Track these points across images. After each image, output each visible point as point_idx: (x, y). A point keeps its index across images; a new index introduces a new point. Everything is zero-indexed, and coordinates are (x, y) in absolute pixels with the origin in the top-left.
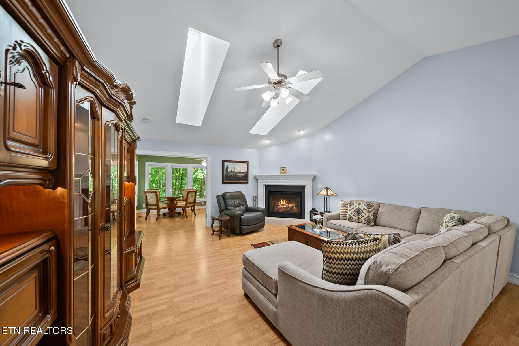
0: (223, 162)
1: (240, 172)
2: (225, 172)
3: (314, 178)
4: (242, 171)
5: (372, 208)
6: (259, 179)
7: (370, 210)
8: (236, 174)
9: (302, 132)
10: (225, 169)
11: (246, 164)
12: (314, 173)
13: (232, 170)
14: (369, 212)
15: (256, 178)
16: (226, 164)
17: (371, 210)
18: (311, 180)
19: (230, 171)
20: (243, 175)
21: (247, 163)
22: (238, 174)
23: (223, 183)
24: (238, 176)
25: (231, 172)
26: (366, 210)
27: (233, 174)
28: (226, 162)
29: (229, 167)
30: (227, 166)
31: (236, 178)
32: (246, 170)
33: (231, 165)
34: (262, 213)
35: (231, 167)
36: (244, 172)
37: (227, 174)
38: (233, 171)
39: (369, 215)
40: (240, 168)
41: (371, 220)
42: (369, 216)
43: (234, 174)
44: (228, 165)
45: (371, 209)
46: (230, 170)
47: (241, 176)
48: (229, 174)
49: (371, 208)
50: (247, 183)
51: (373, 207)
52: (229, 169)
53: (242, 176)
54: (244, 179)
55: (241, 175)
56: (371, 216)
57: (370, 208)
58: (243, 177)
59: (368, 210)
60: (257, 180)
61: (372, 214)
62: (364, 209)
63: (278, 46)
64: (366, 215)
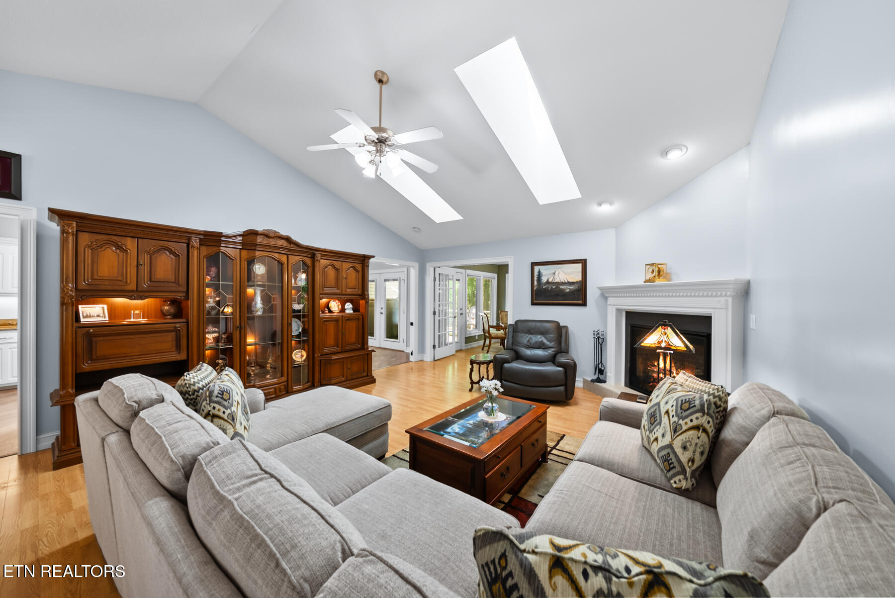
0: (534, 264)
2: (536, 283)
3: (744, 292)
4: (571, 281)
5: (693, 417)
6: (609, 297)
7: (681, 422)
8: (557, 287)
9: (675, 156)
10: (536, 278)
11: (580, 265)
13: (548, 280)
14: (675, 431)
15: (605, 294)
16: (536, 269)
17: (685, 424)
18: (730, 300)
19: (544, 282)
20: (572, 287)
21: (584, 262)
22: (561, 287)
23: (533, 304)
24: (562, 290)
25: (548, 282)
26: (669, 417)
27: (551, 288)
28: (536, 265)
29: (543, 274)
30: (539, 272)
31: (558, 295)
32: (579, 278)
33: (547, 269)
35: (548, 274)
36: (575, 281)
37: (540, 287)
38: (550, 280)
39: (673, 440)
40: (565, 274)
41: (676, 464)
42: (670, 446)
43: (554, 287)
44: (541, 271)
45: (688, 420)
46: (544, 279)
47: (568, 290)
48: (544, 287)
49: (687, 417)
50: (584, 304)
51: (698, 415)
52: (542, 278)
53: (569, 292)
54: (577, 296)
55: (567, 289)
56: (679, 451)
57: (685, 414)
58: (572, 292)
59: (675, 419)
60: (606, 298)
61: (688, 444)
62: (667, 412)
63: (380, 81)
64: (663, 435)
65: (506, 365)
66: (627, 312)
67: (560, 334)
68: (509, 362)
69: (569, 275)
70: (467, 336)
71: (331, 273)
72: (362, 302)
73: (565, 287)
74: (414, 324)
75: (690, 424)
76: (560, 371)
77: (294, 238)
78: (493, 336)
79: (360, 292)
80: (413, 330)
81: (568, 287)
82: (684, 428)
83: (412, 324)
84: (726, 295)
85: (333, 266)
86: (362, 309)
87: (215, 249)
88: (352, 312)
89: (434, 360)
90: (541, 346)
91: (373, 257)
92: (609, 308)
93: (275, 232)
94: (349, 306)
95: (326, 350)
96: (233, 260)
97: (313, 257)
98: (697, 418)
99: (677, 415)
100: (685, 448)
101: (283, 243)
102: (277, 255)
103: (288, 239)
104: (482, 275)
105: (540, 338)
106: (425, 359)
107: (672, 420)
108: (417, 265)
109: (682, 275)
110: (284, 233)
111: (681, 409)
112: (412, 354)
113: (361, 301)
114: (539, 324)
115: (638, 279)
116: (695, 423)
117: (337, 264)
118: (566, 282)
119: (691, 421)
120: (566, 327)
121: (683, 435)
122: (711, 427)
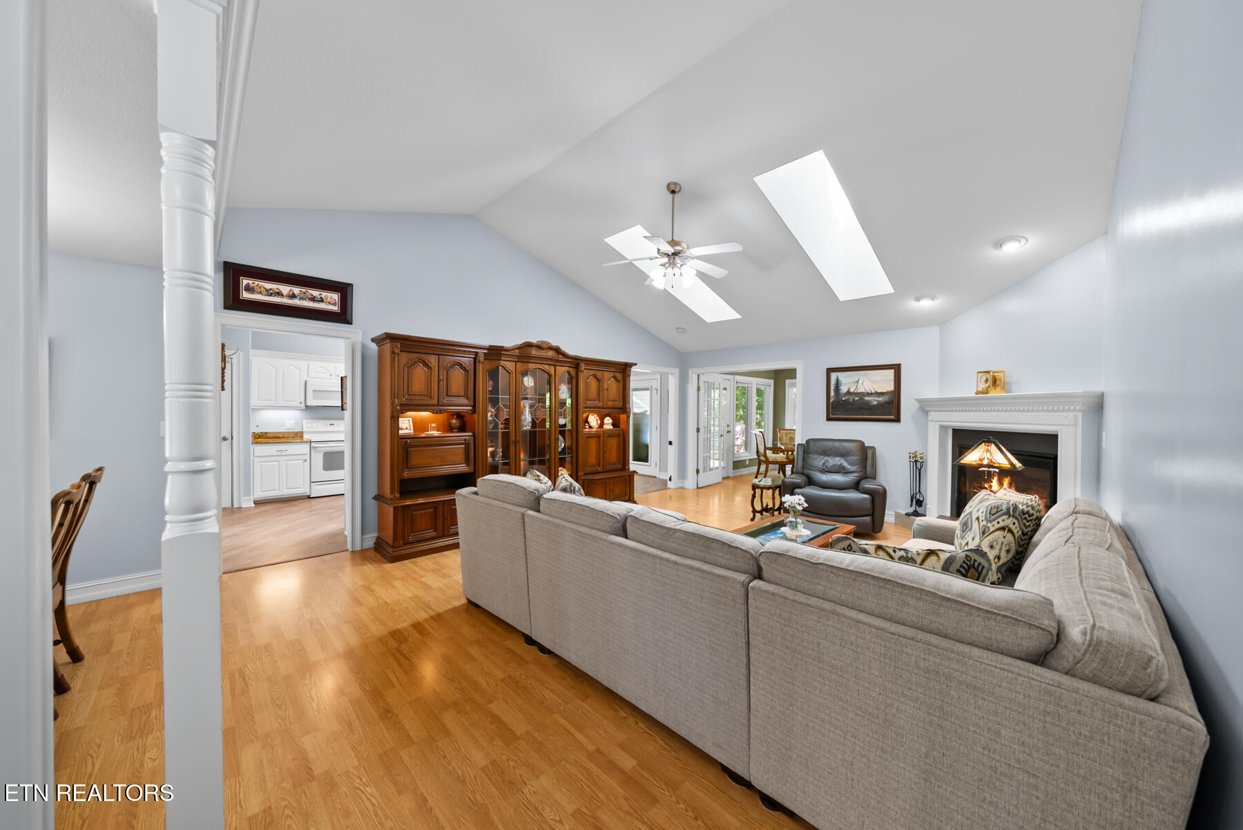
0: (829, 371)
1: (872, 394)
2: (832, 394)
4: (879, 391)
5: (1000, 520)
6: (930, 411)
7: (989, 525)
8: (861, 399)
9: (1011, 249)
10: (832, 388)
11: (892, 372)
13: (849, 389)
14: (984, 533)
15: (925, 407)
16: (834, 376)
17: (992, 526)
19: (844, 392)
20: (881, 399)
21: (897, 368)
22: (866, 398)
23: (829, 419)
24: (868, 402)
25: (848, 393)
26: (979, 522)
27: (853, 399)
28: (833, 372)
29: (842, 382)
30: (837, 380)
31: (861, 408)
32: (890, 387)
33: (848, 377)
35: (848, 383)
36: (885, 391)
37: (838, 398)
38: (852, 390)
39: (981, 541)
40: (872, 382)
43: (857, 399)
44: (840, 379)
45: (995, 523)
46: (844, 389)
47: (876, 403)
48: (843, 399)
49: (994, 520)
50: (898, 420)
51: (1005, 517)
52: (841, 388)
53: (878, 405)
54: (889, 409)
55: (874, 401)
56: (986, 550)
57: (993, 517)
58: (881, 405)
59: (985, 523)
60: (927, 413)
61: (995, 543)
62: (978, 518)
63: (673, 192)
64: (973, 539)
66: (954, 430)
67: (865, 456)
68: (801, 487)
69: (877, 383)
70: (735, 460)
71: (593, 384)
72: (623, 417)
73: (872, 398)
74: (673, 443)
75: (997, 526)
76: (865, 499)
77: (564, 348)
78: (770, 460)
79: (620, 405)
80: (672, 451)
81: (876, 399)
82: (992, 530)
83: (670, 443)
84: (1075, 410)
85: (595, 376)
86: (622, 425)
87: (497, 362)
88: (612, 427)
89: (698, 488)
90: (840, 470)
91: (636, 364)
92: (931, 424)
93: (547, 343)
94: (608, 420)
95: (588, 469)
96: (510, 373)
97: (577, 367)
98: (1003, 520)
99: (986, 519)
100: (992, 547)
101: (551, 354)
102: (546, 367)
103: (557, 350)
104: (755, 382)
105: (838, 461)
106: (686, 486)
107: (982, 524)
108: (677, 371)
109: (1026, 386)
110: (554, 343)
111: (990, 514)
112: (670, 479)
113: (621, 416)
114: (837, 444)
115: (968, 388)
116: (1002, 524)
117: (599, 374)
118: (873, 392)
119: (998, 523)
120: (873, 448)
121: (990, 536)
122: (1016, 528)
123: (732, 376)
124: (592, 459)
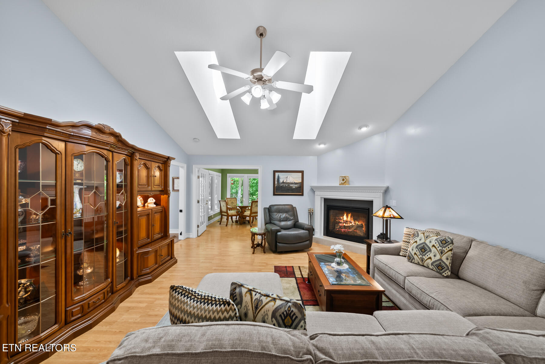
0: (275, 172)
1: (293, 183)
2: (276, 183)
3: (387, 191)
4: (296, 182)
5: (449, 246)
6: (316, 191)
7: (444, 249)
8: (288, 185)
9: (364, 129)
10: (276, 180)
11: (300, 174)
12: (386, 185)
13: (283, 181)
14: (442, 253)
15: (313, 190)
16: (277, 174)
17: (446, 249)
18: (381, 194)
19: (282, 182)
20: (296, 186)
21: (302, 172)
22: (291, 185)
23: (274, 195)
24: (291, 187)
25: (283, 182)
26: (436, 248)
27: (285, 185)
28: (276, 172)
29: (280, 178)
30: (278, 176)
31: (289, 190)
32: (300, 181)
33: (283, 175)
34: (307, 231)
35: (284, 178)
36: (298, 182)
37: (279, 185)
38: (285, 181)
39: (442, 257)
40: (293, 178)
41: (445, 266)
42: (440, 260)
43: (287, 185)
44: (280, 176)
45: (447, 248)
46: (281, 181)
47: (295, 187)
48: (281, 185)
49: (446, 246)
50: (302, 195)
51: (451, 245)
52: (280, 180)
54: (299, 190)
55: (294, 186)
56: (445, 261)
57: (445, 245)
58: (296, 188)
59: (440, 248)
60: (314, 192)
61: (449, 257)
62: (434, 246)
63: (261, 35)
64: (435, 256)
65: (279, 233)
66: (324, 199)
67: (292, 211)
68: (280, 232)
69: (294, 179)
71: (144, 170)
73: (293, 185)
74: (183, 211)
75: (448, 249)
76: (306, 232)
77: (124, 137)
79: (162, 188)
80: (182, 216)
81: (295, 185)
82: (446, 251)
83: (181, 211)
84: (380, 192)
85: (145, 165)
86: (163, 203)
88: (154, 206)
89: (198, 236)
90: (286, 219)
91: (174, 159)
92: (316, 197)
93: (109, 128)
94: (151, 201)
96: (56, 154)
97: (131, 156)
98: (451, 246)
99: (440, 246)
100: (447, 259)
102: (105, 152)
103: (117, 136)
105: (284, 215)
106: (191, 236)
107: (438, 249)
108: (185, 166)
111: (441, 244)
112: (181, 234)
113: (162, 196)
114: (281, 207)
116: (450, 248)
117: (148, 163)
118: (293, 182)
119: (449, 248)
120: (295, 207)
121: (446, 254)
123: (207, 171)
124: (143, 234)
